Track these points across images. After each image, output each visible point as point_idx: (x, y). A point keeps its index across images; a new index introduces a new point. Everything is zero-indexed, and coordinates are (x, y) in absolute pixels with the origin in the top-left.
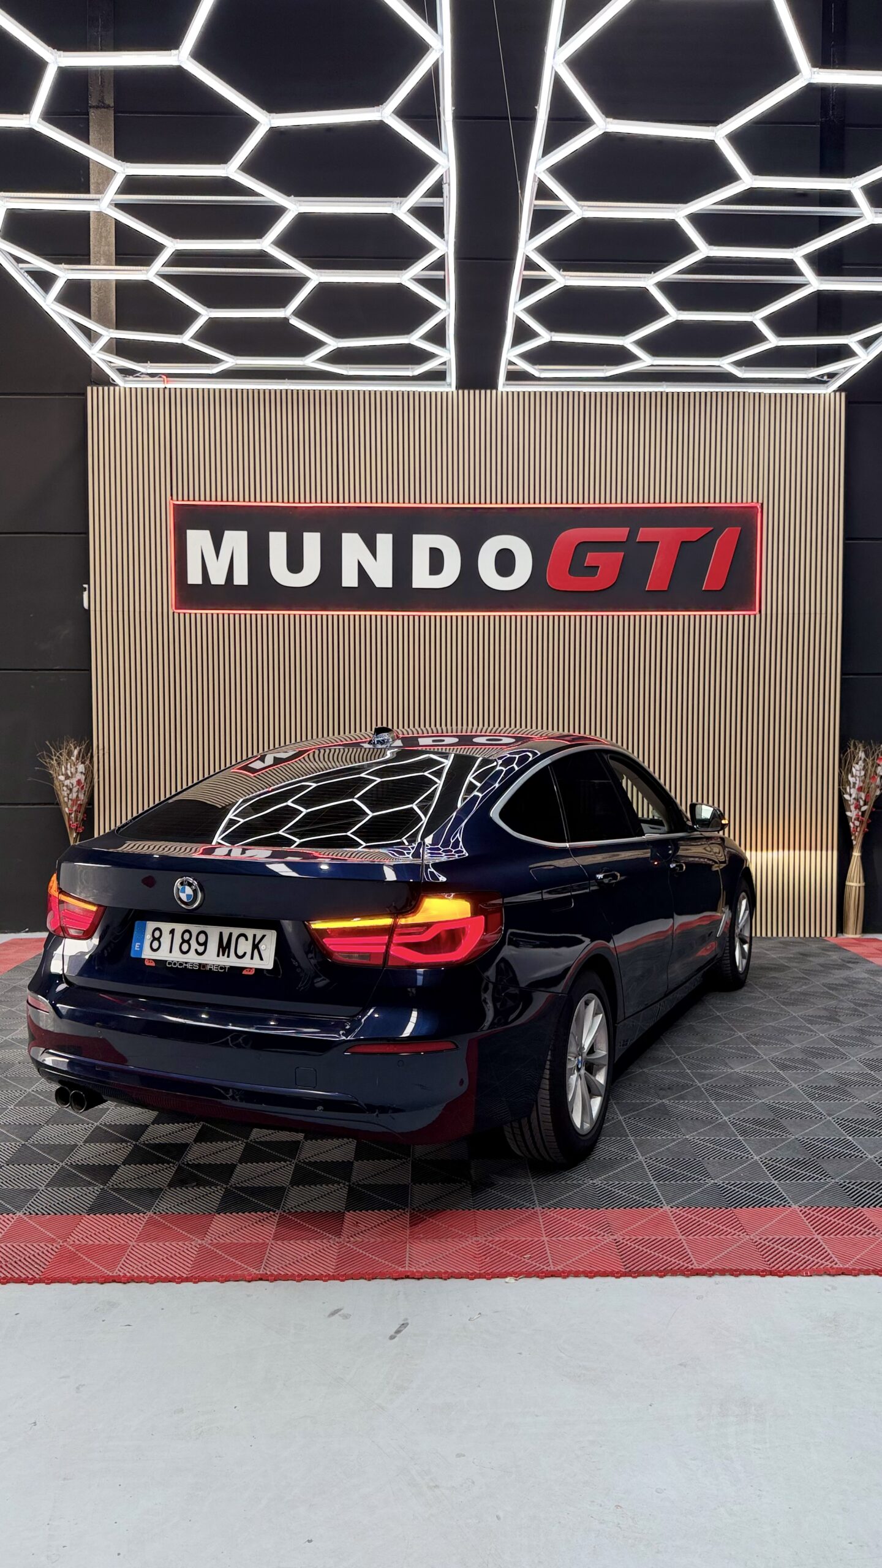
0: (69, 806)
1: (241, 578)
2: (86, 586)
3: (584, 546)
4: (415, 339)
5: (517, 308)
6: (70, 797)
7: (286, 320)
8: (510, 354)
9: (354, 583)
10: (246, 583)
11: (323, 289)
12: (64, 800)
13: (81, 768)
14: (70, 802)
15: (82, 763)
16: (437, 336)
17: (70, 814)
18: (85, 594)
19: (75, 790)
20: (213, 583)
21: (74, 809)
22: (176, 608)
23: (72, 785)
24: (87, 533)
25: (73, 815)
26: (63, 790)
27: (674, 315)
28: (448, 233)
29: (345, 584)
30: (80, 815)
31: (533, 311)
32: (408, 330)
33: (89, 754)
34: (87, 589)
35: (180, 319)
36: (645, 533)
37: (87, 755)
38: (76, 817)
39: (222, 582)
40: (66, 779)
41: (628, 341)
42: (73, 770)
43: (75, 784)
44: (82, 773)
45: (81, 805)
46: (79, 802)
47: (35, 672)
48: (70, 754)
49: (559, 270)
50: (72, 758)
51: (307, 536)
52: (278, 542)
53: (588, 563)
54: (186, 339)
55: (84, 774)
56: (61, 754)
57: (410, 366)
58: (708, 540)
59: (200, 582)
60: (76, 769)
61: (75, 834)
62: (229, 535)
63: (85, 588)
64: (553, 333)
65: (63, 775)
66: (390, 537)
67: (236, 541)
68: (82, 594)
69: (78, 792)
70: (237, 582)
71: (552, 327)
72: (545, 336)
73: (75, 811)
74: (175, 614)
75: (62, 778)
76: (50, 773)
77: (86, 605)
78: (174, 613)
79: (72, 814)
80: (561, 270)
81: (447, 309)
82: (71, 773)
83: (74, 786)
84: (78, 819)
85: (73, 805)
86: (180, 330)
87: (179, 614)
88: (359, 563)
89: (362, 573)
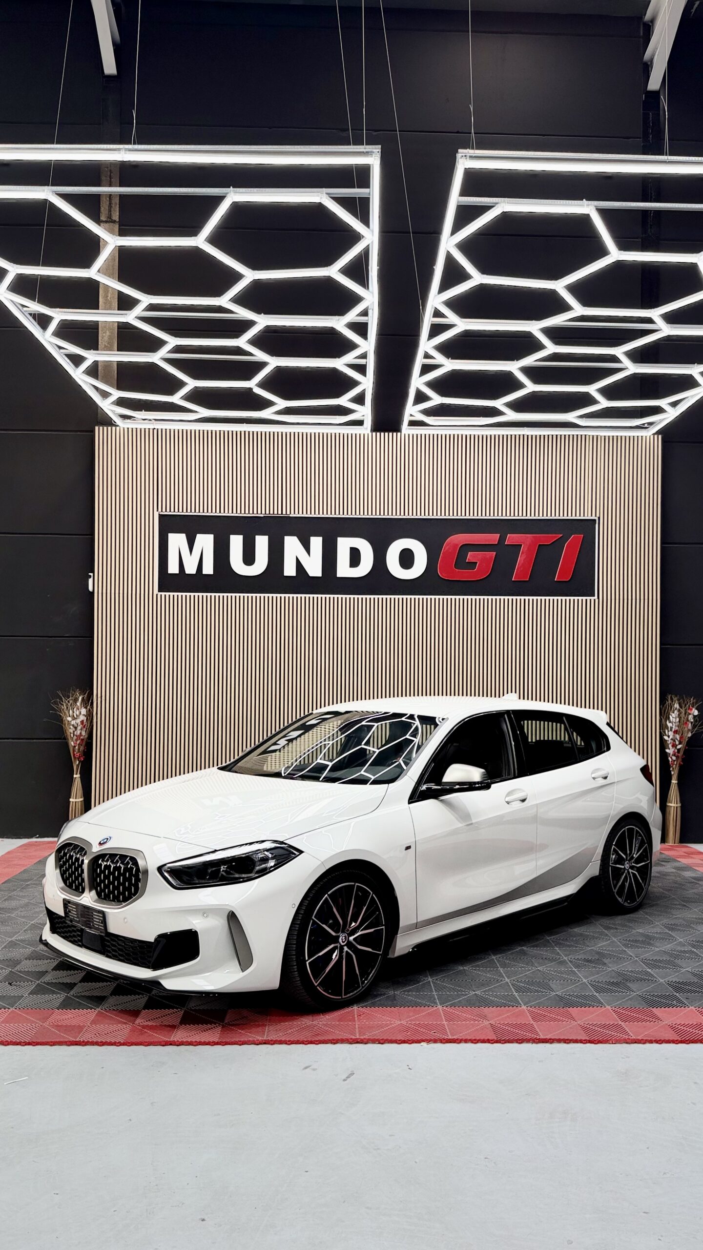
0: (74, 740)
1: (208, 569)
2: (91, 574)
3: (467, 547)
4: (344, 401)
5: (417, 382)
6: (75, 734)
7: (251, 389)
8: (412, 411)
9: (293, 573)
10: (211, 572)
11: (279, 370)
12: (71, 736)
13: (84, 711)
14: (75, 737)
15: (86, 708)
16: (359, 399)
17: (75, 747)
18: (90, 581)
19: (79, 728)
20: (187, 572)
21: (78, 742)
22: (159, 591)
23: (77, 724)
24: (93, 534)
25: (77, 748)
26: (70, 728)
27: (530, 387)
28: (371, 337)
29: (286, 574)
30: (82, 748)
31: (431, 385)
32: (338, 395)
33: (90, 701)
34: (92, 577)
35: (173, 385)
36: (512, 538)
37: (88, 701)
38: (79, 749)
39: (194, 572)
40: (73, 720)
41: (498, 403)
42: (78, 713)
43: (79, 724)
44: (83, 715)
45: (82, 740)
46: (82, 737)
47: (50, 639)
48: (76, 700)
49: (448, 359)
50: (77, 704)
51: (258, 538)
52: (236, 542)
53: (469, 560)
54: (176, 399)
55: (86, 716)
56: (69, 702)
57: (337, 417)
58: (557, 545)
59: (177, 572)
60: (80, 713)
61: (78, 762)
62: (200, 538)
63: (90, 576)
64: (444, 398)
65: (70, 716)
66: (321, 538)
67: (205, 542)
68: (88, 580)
69: (81, 729)
70: (204, 572)
71: (443, 394)
72: (437, 400)
73: (79, 744)
75: (69, 719)
76: (60, 715)
77: (91, 589)
78: (157, 595)
79: (76, 746)
80: (450, 359)
81: (367, 383)
82: (77, 715)
83: (79, 725)
84: (80, 750)
85: (76, 740)
86: (171, 393)
87: (161, 595)
88: (297, 558)
89: (299, 565)
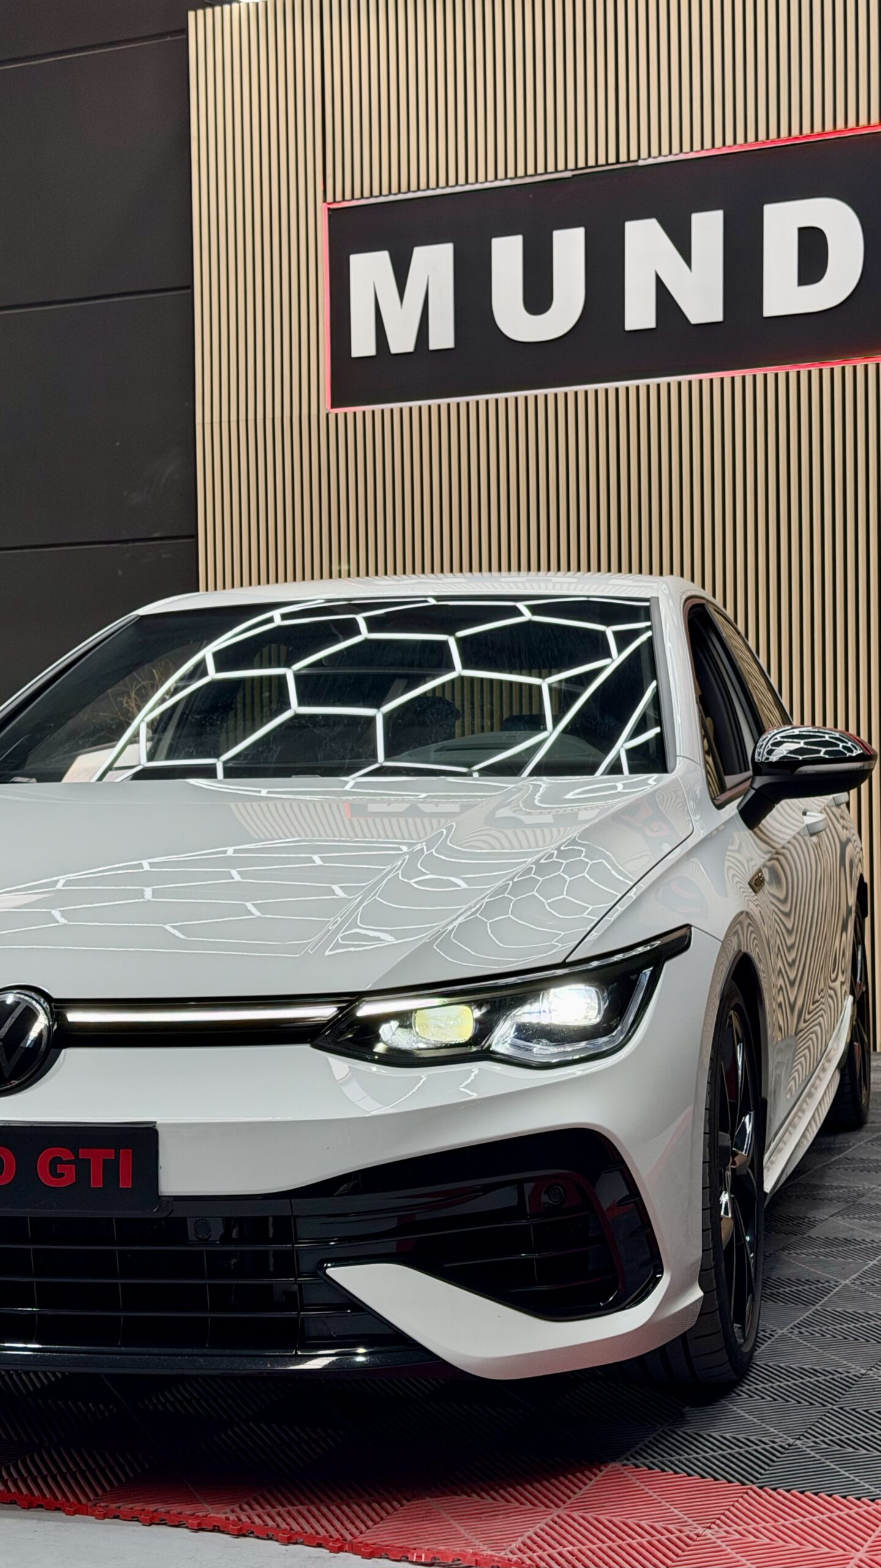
1: (442, 337)
9: (650, 321)
10: (450, 344)
20: (395, 349)
22: (333, 406)
24: (191, 287)
29: (631, 324)
39: (410, 348)
47: (125, 546)
51: (559, 236)
52: (507, 256)
59: (372, 352)
66: (718, 216)
67: (435, 264)
70: (434, 344)
74: (330, 415)
78: (327, 415)
87: (336, 415)
88: (658, 278)
89: (664, 298)
